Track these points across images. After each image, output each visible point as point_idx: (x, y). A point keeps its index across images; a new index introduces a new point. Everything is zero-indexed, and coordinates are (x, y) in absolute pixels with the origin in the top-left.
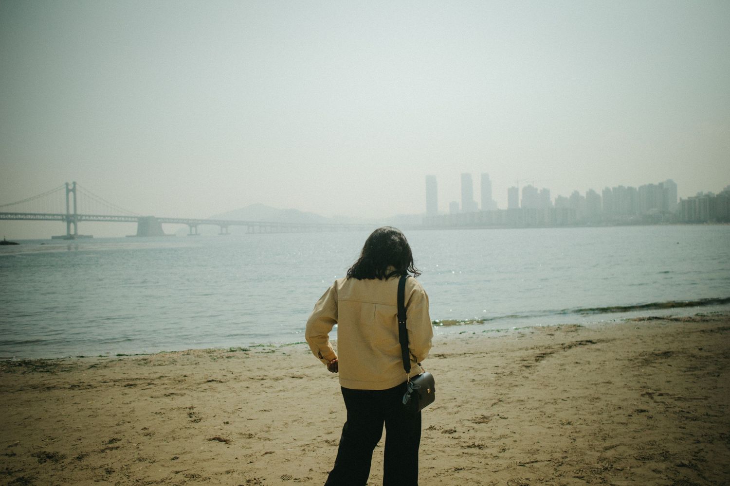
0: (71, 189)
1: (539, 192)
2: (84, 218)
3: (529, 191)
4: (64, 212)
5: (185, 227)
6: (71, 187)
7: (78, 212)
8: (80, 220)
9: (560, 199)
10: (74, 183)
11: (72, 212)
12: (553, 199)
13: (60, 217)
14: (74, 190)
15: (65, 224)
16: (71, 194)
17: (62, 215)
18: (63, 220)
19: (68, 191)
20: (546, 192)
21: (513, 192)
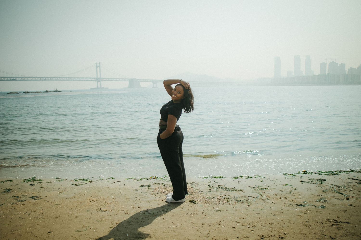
0: (98, 66)
1: (339, 65)
2: (104, 79)
3: (333, 64)
4: (96, 77)
5: (152, 83)
6: (98, 65)
7: (102, 77)
8: (103, 81)
9: (351, 69)
10: (100, 63)
11: (99, 77)
12: (347, 69)
13: (94, 79)
14: (99, 66)
15: (96, 82)
16: (98, 68)
17: (95, 78)
18: (95, 80)
19: (97, 67)
20: (343, 66)
21: (323, 65)
